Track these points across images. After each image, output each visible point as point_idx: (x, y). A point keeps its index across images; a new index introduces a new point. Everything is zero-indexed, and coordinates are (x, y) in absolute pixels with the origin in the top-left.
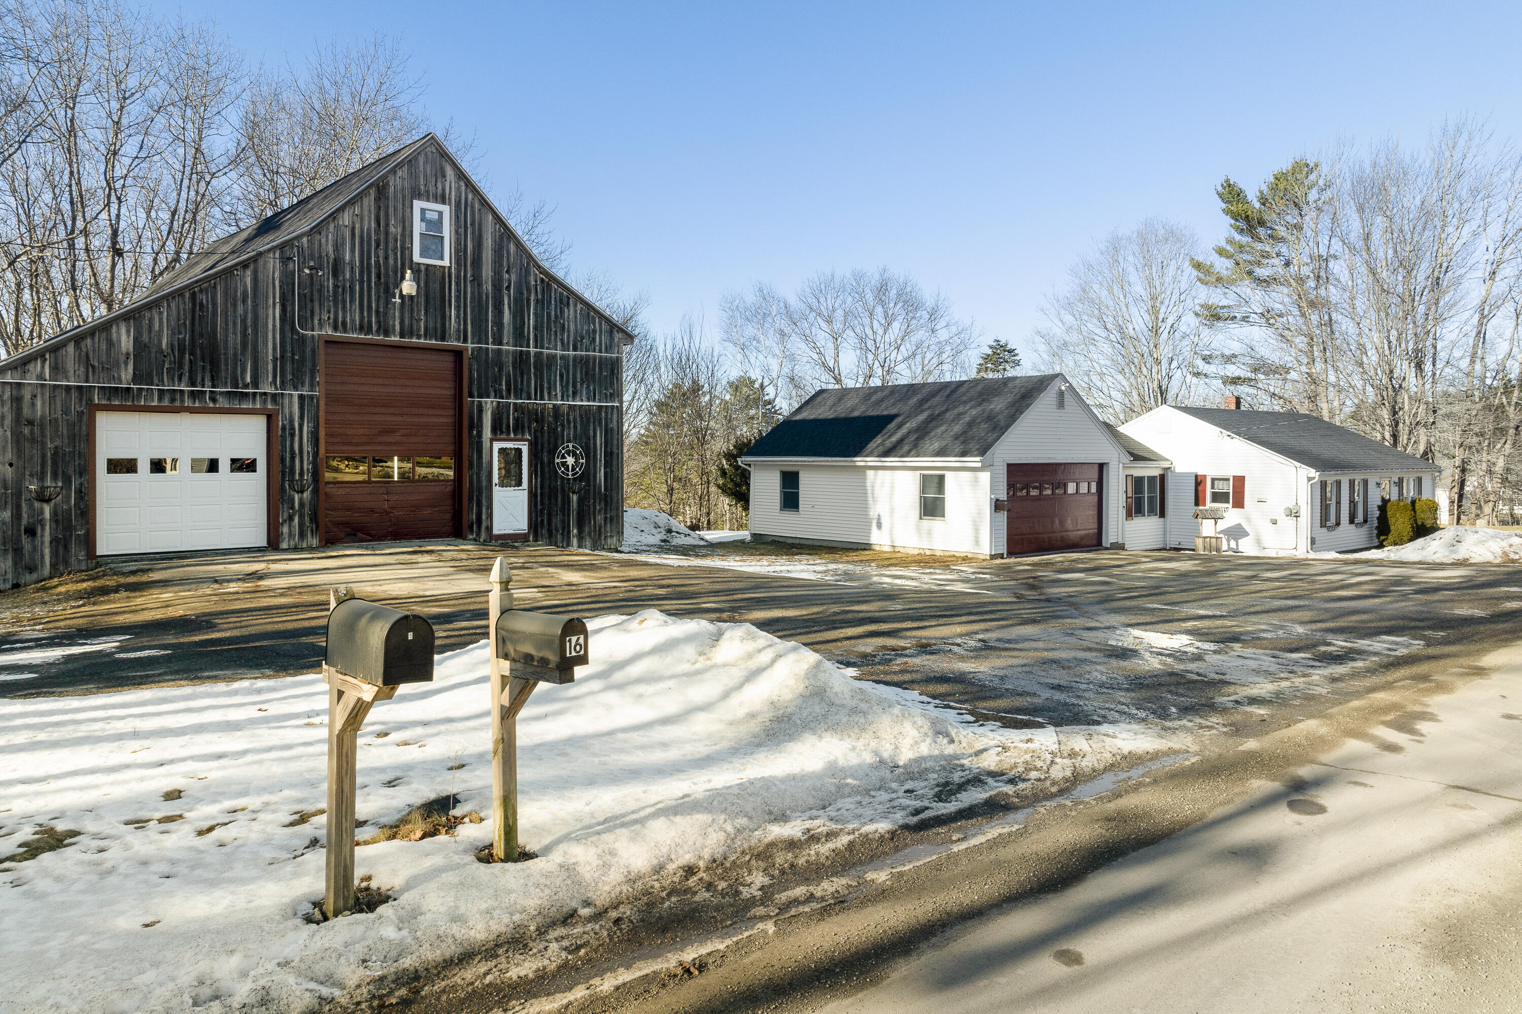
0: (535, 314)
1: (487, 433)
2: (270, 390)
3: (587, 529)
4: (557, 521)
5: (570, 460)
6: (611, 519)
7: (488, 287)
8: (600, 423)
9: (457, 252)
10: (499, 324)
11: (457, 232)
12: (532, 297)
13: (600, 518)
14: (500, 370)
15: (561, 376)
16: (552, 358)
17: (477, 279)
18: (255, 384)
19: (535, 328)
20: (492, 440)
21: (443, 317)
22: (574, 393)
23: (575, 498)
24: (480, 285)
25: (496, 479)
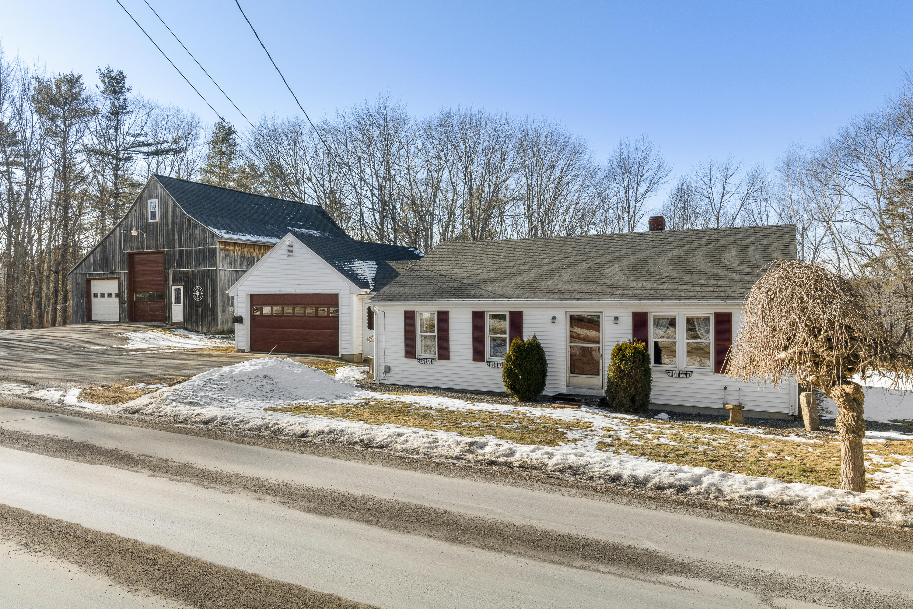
0: (185, 234)
1: (171, 283)
2: (118, 271)
3: (204, 323)
4: (194, 318)
5: (198, 293)
6: (214, 319)
7: (170, 226)
8: (209, 277)
9: (161, 215)
10: (174, 240)
11: (161, 208)
12: (184, 227)
13: (209, 318)
14: (174, 258)
15: (195, 258)
16: (191, 251)
17: (167, 225)
18: (115, 270)
19: (185, 240)
20: (172, 285)
21: (157, 240)
22: (199, 265)
23: (200, 309)
24: (168, 226)
25: (173, 301)
